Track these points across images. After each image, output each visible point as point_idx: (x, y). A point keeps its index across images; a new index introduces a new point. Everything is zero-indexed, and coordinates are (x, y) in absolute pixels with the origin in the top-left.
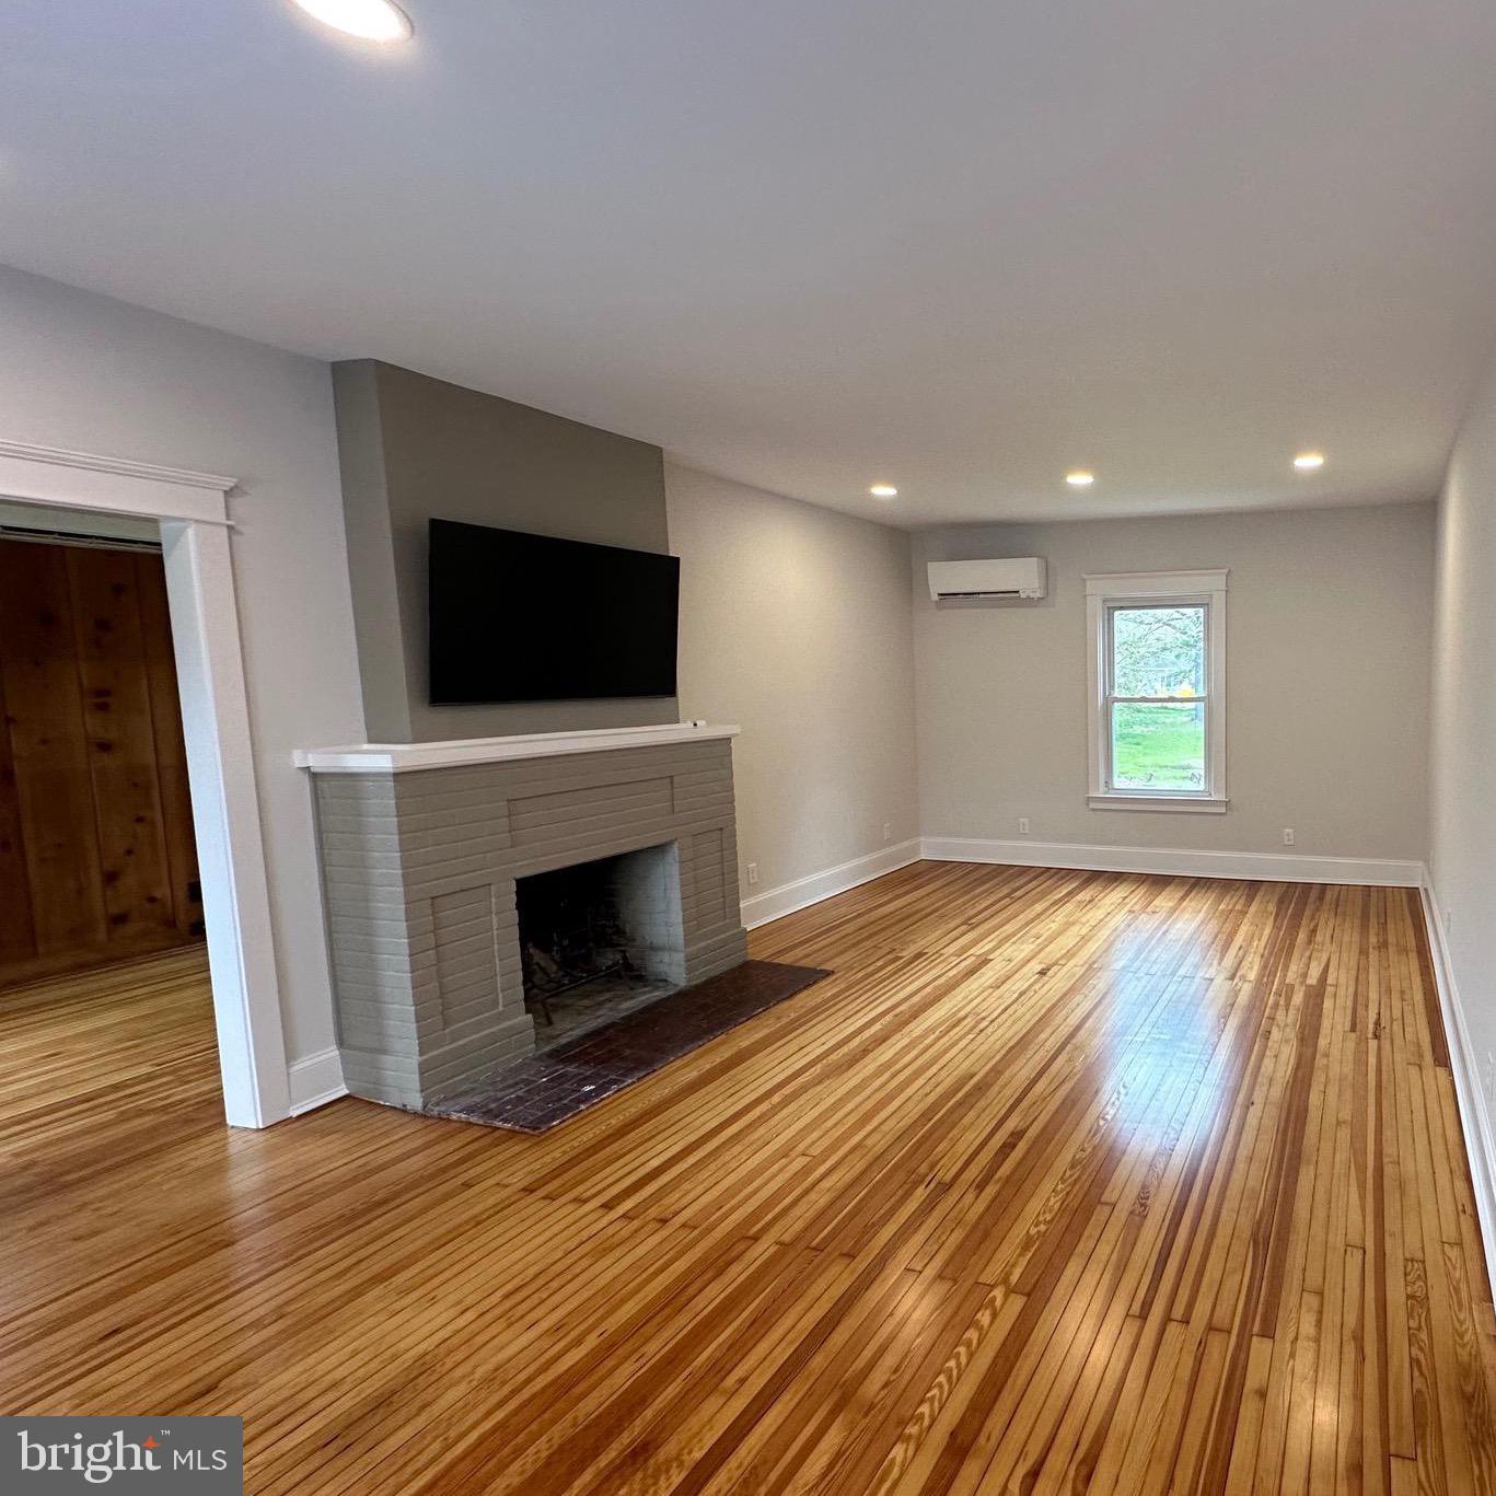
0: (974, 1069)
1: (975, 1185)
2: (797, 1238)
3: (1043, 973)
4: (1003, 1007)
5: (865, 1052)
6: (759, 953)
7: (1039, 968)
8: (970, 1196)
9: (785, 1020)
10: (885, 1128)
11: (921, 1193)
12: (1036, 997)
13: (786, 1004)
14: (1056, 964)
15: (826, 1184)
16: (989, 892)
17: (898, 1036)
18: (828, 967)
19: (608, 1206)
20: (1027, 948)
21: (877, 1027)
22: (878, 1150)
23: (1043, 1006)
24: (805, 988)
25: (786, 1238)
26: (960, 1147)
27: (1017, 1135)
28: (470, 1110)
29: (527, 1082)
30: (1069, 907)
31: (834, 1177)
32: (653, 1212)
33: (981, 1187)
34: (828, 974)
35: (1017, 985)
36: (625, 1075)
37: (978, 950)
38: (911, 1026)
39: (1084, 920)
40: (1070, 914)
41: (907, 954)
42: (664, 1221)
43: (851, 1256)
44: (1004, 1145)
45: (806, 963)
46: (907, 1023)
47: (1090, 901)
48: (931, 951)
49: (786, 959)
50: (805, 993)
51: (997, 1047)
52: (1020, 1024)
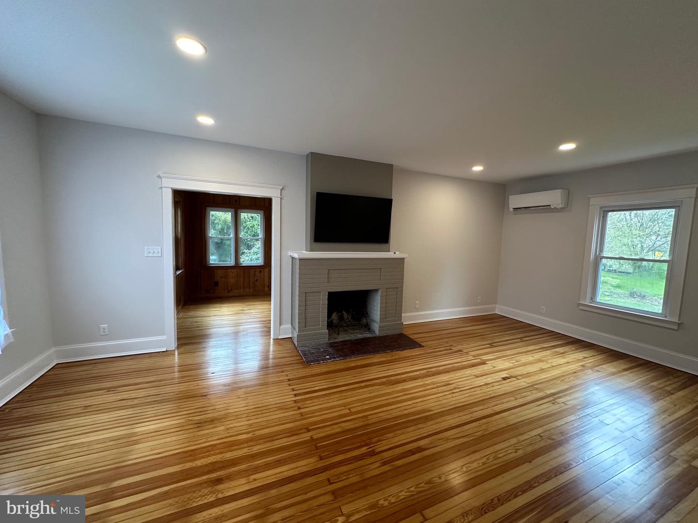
0: (432, 409)
1: (382, 461)
2: (317, 439)
3: (504, 379)
4: (471, 387)
5: (404, 381)
6: (407, 332)
7: (504, 376)
8: (377, 464)
9: (394, 358)
10: (380, 415)
11: (364, 450)
12: (492, 389)
13: (399, 352)
14: (515, 377)
15: (343, 425)
16: (513, 334)
17: (420, 380)
18: (423, 344)
19: (296, 395)
20: (507, 364)
21: (418, 373)
22: (370, 422)
23: (490, 394)
24: (410, 349)
25: (315, 437)
26: (396, 439)
27: (420, 450)
28: (302, 351)
29: (319, 349)
30: (548, 352)
31: (348, 424)
32: (299, 404)
33: (385, 463)
34: (421, 346)
35: (489, 379)
36: (338, 357)
37: (485, 358)
38: (428, 378)
39: (550, 361)
40: (545, 356)
41: (455, 349)
42: (299, 408)
43: (321, 459)
44: (410, 451)
45: (418, 340)
46: (430, 376)
47: (563, 353)
48: (465, 351)
49: (412, 337)
50: (409, 350)
51: (452, 403)
52: (472, 398)
